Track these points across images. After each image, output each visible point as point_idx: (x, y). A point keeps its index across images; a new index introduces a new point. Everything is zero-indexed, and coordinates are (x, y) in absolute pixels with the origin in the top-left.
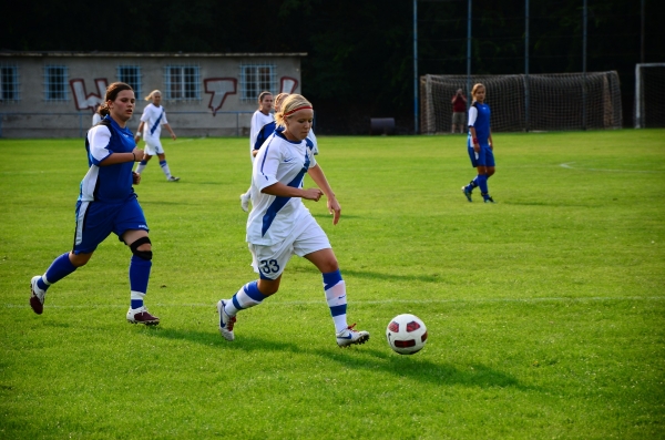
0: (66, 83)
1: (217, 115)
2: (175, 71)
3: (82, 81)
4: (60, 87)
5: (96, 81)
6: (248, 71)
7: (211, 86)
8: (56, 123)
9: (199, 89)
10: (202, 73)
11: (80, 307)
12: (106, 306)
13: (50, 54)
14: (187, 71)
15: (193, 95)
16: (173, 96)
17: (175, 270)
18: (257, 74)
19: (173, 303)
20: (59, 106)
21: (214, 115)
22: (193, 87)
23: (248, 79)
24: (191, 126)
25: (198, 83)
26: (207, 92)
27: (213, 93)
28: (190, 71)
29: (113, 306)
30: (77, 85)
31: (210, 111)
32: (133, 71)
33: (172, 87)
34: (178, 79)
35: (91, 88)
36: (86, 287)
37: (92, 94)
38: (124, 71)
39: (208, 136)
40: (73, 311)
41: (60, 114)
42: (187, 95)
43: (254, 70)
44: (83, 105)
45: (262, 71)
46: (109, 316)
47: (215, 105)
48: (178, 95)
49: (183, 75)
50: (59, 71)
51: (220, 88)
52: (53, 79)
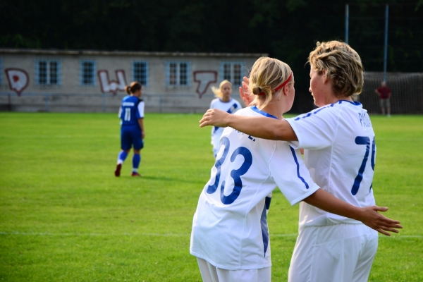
0: (95, 73)
1: (203, 98)
2: (173, 66)
3: (106, 72)
4: (91, 76)
5: (116, 72)
6: (225, 66)
7: (199, 76)
8: (87, 101)
9: (190, 79)
10: (192, 66)
11: (67, 234)
12: (86, 234)
13: (85, 52)
14: (181, 66)
15: (185, 83)
16: (171, 83)
17: (146, 209)
18: (232, 69)
19: (136, 233)
20: (89, 89)
21: (200, 97)
22: (185, 77)
23: (225, 72)
24: (184, 105)
25: (189, 74)
26: (195, 81)
27: (199, 82)
28: (184, 66)
29: (92, 234)
30: (103, 75)
31: (197, 95)
32: (143, 65)
33: (171, 77)
34: (175, 71)
35: (112, 76)
36: (76, 220)
37: (113, 81)
38: (137, 65)
39: (195, 113)
40: (62, 237)
41: (89, 96)
42: (181, 83)
43: (230, 66)
44: (106, 88)
45: (235, 66)
46: (87, 241)
47: (201, 90)
48: (175, 83)
49: (178, 68)
50: (90, 65)
51: (205, 78)
52: (85, 70)
